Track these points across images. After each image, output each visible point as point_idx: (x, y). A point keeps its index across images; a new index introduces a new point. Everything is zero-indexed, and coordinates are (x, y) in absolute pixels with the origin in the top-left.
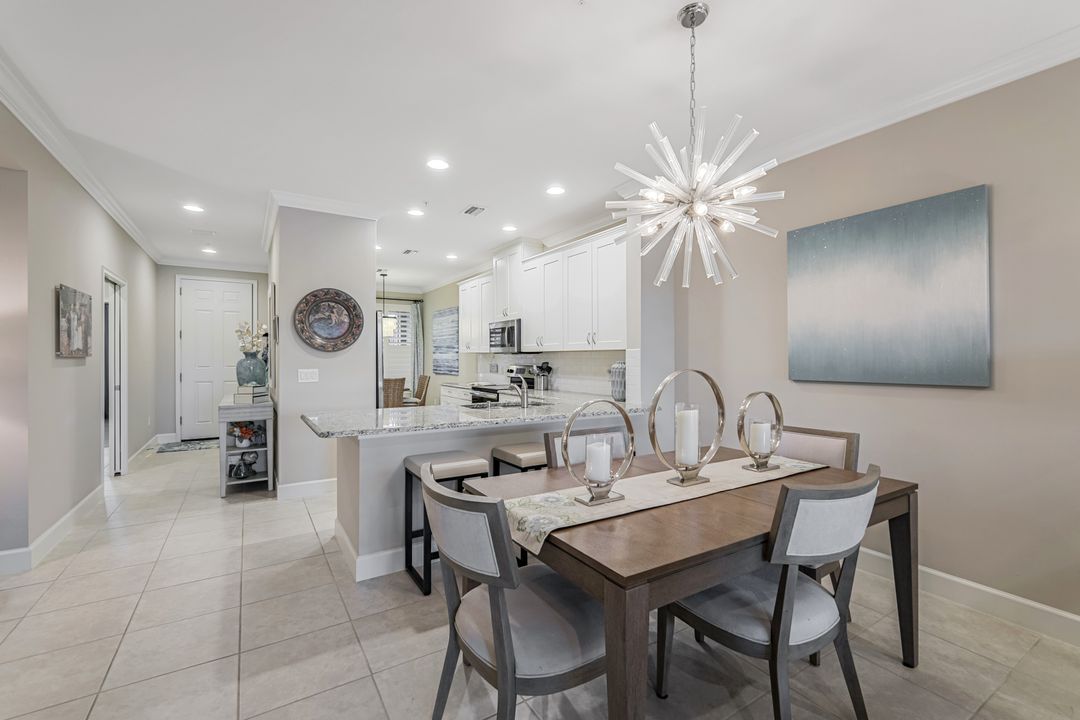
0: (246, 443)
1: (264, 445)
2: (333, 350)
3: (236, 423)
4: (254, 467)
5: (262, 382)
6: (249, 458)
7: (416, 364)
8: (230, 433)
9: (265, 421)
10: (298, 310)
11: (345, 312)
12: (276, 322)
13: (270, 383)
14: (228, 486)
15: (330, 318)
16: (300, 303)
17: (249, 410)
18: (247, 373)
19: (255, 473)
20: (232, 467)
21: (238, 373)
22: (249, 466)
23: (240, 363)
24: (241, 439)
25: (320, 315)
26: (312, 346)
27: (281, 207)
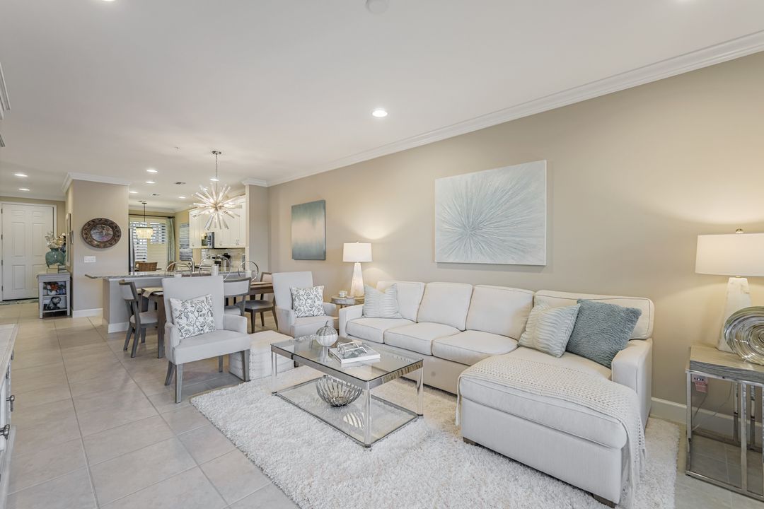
0: (54, 293)
1: (65, 294)
2: (104, 247)
3: (49, 283)
4: (58, 305)
5: (62, 263)
6: (55, 300)
7: (169, 254)
8: (45, 288)
9: (65, 282)
12: (71, 233)
13: (68, 264)
16: (86, 225)
17: (55, 277)
18: (53, 259)
19: (59, 308)
21: (47, 259)
22: (55, 304)
23: (48, 253)
24: (51, 291)
26: (92, 246)
27: (73, 180)
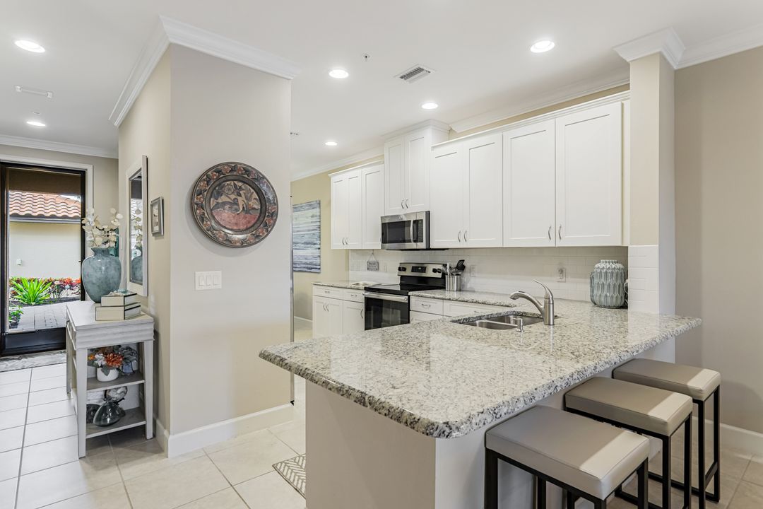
1: (139, 374)
2: (243, 246)
3: (99, 348)
4: (123, 406)
6: (116, 397)
8: (91, 363)
9: (141, 344)
10: (196, 191)
11: (255, 195)
14: (87, 440)
15: (235, 202)
16: (199, 180)
17: (119, 330)
18: (99, 275)
20: (91, 409)
22: (115, 405)
24: (106, 369)
25: (223, 198)
26: (215, 240)
